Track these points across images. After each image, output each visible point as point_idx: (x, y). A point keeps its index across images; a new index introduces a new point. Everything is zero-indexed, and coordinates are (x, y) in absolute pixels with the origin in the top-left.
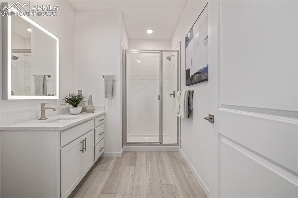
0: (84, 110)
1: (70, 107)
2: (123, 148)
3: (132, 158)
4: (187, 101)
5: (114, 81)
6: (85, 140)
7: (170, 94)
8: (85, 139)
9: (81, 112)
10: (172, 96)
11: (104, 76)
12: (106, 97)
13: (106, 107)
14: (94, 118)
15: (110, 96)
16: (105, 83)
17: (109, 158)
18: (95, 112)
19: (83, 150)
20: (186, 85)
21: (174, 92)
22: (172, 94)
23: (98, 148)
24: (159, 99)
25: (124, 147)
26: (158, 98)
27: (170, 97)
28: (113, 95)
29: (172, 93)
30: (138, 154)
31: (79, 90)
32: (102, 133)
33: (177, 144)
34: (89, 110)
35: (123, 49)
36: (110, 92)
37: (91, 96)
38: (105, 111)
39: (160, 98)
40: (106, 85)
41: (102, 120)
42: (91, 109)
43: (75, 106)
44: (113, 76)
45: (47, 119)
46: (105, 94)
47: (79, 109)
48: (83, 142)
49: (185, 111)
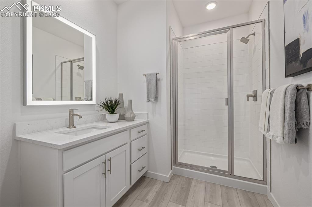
0: (122, 118)
1: (106, 114)
2: (172, 170)
3: (183, 188)
4: (291, 108)
5: (157, 80)
6: (110, 160)
7: (248, 96)
8: (110, 158)
9: (118, 120)
10: (251, 99)
11: (146, 75)
12: (149, 101)
13: (149, 114)
14: (130, 129)
15: (153, 100)
16: (147, 84)
17: (154, 180)
18: (135, 121)
19: (105, 174)
20: (286, 76)
21: (255, 92)
22: (252, 96)
23: (136, 167)
24: (227, 104)
25: (174, 168)
26: (225, 102)
27: (248, 100)
28: (156, 98)
29: (251, 93)
30: (193, 183)
31: (119, 94)
32: (143, 148)
33: (264, 182)
34: (128, 117)
35: (171, 38)
36: (153, 94)
37: (131, 100)
38: (148, 119)
39: (229, 102)
40: (148, 86)
41: (142, 131)
42: (130, 116)
43: (112, 112)
44: (157, 74)
45: (76, 127)
46: (147, 97)
47: (116, 116)
48: (105, 163)
49: (287, 128)
